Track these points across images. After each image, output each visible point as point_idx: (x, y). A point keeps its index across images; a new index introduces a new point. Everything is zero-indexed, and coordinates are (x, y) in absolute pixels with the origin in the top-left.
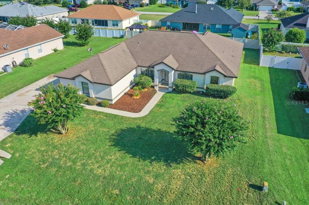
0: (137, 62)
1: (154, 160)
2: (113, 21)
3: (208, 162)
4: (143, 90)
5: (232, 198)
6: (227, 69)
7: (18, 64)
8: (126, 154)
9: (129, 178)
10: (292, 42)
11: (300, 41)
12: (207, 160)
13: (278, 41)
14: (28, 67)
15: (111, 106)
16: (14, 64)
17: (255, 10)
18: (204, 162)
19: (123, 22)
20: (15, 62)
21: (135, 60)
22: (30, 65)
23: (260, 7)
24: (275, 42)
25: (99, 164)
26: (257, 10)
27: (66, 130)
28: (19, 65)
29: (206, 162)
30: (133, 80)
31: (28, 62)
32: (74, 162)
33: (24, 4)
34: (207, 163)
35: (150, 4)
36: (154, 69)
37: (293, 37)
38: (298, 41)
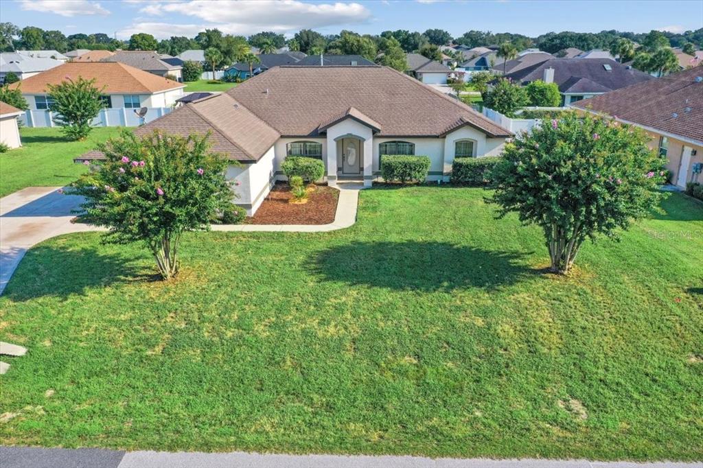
0: (276, 130)
1: (451, 287)
2: (125, 96)
5: (677, 316)
6: (486, 123)
8: (375, 288)
10: (539, 106)
11: (553, 102)
12: (567, 266)
15: (253, 221)
18: (562, 274)
19: (152, 97)
21: (270, 125)
23: (424, 75)
24: (514, 106)
29: (565, 273)
32: (244, 326)
34: (569, 274)
35: (185, 81)
36: (326, 138)
37: (539, 96)
38: (550, 103)
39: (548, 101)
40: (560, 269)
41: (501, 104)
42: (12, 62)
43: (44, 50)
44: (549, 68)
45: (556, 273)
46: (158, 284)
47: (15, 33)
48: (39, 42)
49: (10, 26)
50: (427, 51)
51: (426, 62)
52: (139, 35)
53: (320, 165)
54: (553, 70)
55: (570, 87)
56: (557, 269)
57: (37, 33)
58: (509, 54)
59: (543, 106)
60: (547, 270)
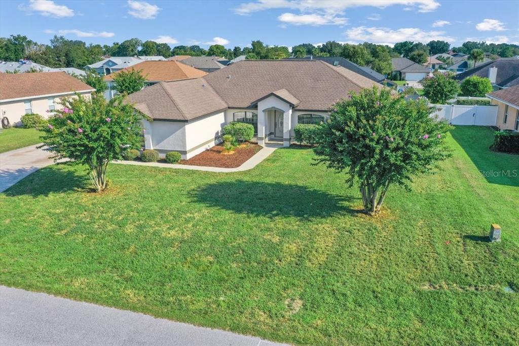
0: (226, 102)
1: (277, 215)
3: (378, 213)
4: (238, 146)
5: (437, 253)
7: (12, 123)
8: (222, 210)
9: (233, 239)
10: (471, 96)
12: (375, 209)
13: (450, 92)
14: (29, 129)
16: (6, 122)
17: (400, 80)
18: (369, 214)
20: (7, 119)
21: (223, 99)
22: (34, 125)
23: (407, 74)
24: (446, 96)
25: (171, 225)
26: (403, 80)
27: (104, 185)
28: (14, 127)
29: (373, 214)
30: (220, 132)
31: (31, 120)
32: (121, 225)
33: (25, 63)
34: (376, 215)
36: (257, 109)
37: (472, 88)
38: (482, 94)
39: (481, 93)
40: (369, 211)
41: (435, 94)
42: (125, 62)
43: (157, 56)
44: (493, 67)
45: (366, 213)
46: (93, 194)
47: (140, 45)
48: (154, 51)
49: (137, 41)
50: (415, 56)
51: (411, 64)
52: (215, 46)
53: (250, 129)
54: (497, 69)
55: (509, 82)
56: (367, 211)
57: (153, 45)
58: (478, 57)
59: (476, 96)
60: (361, 212)
